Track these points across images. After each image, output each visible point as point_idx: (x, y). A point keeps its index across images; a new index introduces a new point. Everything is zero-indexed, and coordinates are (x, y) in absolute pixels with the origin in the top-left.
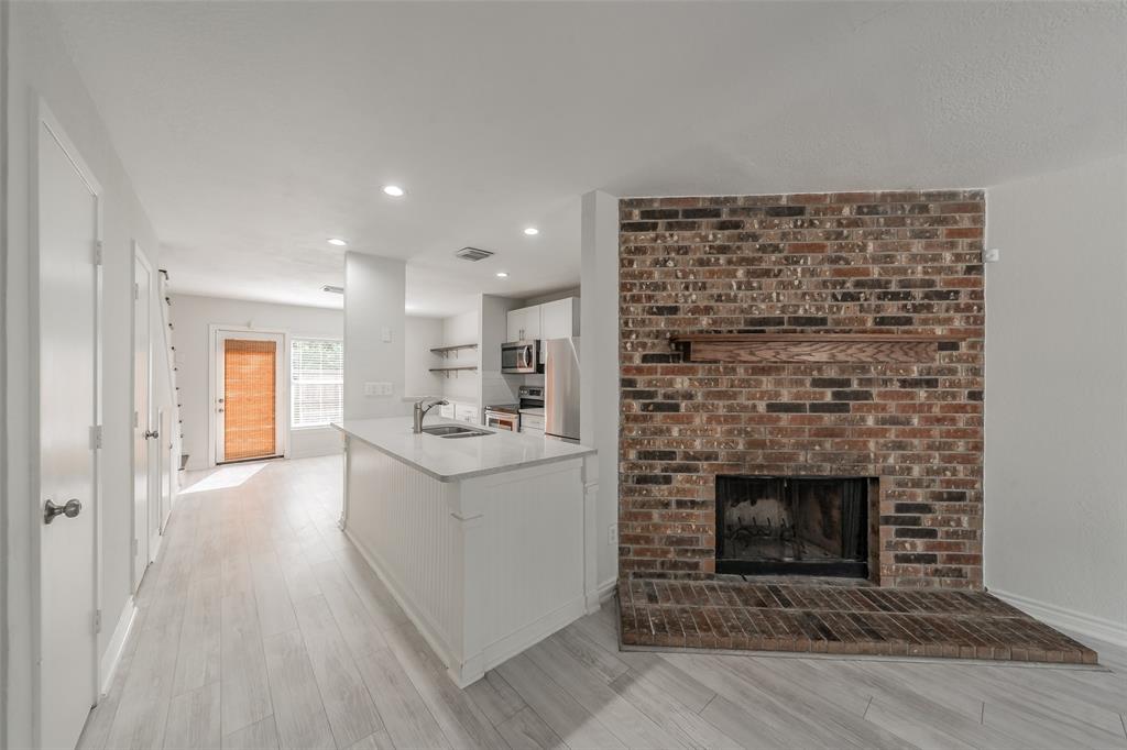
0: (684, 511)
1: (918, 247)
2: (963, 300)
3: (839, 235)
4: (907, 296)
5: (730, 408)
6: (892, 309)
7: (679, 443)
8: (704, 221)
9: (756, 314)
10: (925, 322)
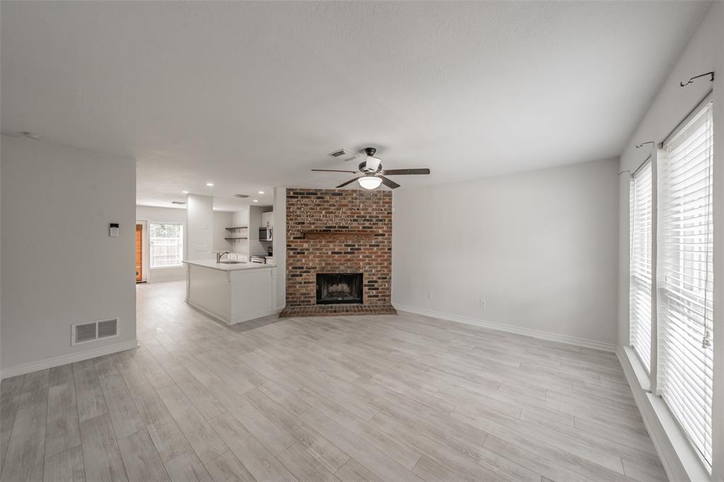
0: (306, 285)
1: (374, 206)
2: (387, 222)
3: (352, 202)
4: (371, 220)
5: (320, 253)
6: (367, 224)
7: (305, 264)
8: (313, 196)
9: (328, 225)
10: (376, 228)
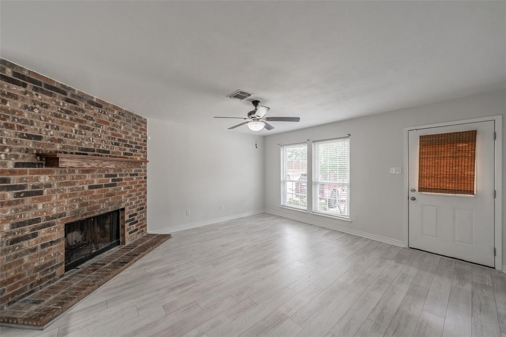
0: (46, 249)
3: (113, 120)
5: (72, 190)
6: (128, 150)
7: (42, 213)
8: (58, 94)
9: (84, 146)
10: (135, 155)
